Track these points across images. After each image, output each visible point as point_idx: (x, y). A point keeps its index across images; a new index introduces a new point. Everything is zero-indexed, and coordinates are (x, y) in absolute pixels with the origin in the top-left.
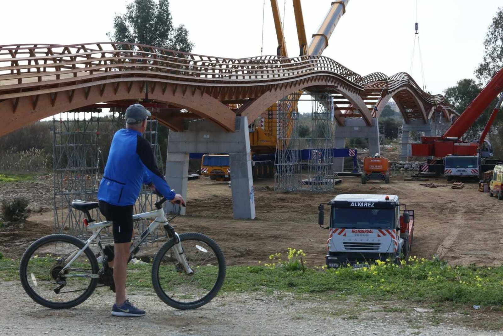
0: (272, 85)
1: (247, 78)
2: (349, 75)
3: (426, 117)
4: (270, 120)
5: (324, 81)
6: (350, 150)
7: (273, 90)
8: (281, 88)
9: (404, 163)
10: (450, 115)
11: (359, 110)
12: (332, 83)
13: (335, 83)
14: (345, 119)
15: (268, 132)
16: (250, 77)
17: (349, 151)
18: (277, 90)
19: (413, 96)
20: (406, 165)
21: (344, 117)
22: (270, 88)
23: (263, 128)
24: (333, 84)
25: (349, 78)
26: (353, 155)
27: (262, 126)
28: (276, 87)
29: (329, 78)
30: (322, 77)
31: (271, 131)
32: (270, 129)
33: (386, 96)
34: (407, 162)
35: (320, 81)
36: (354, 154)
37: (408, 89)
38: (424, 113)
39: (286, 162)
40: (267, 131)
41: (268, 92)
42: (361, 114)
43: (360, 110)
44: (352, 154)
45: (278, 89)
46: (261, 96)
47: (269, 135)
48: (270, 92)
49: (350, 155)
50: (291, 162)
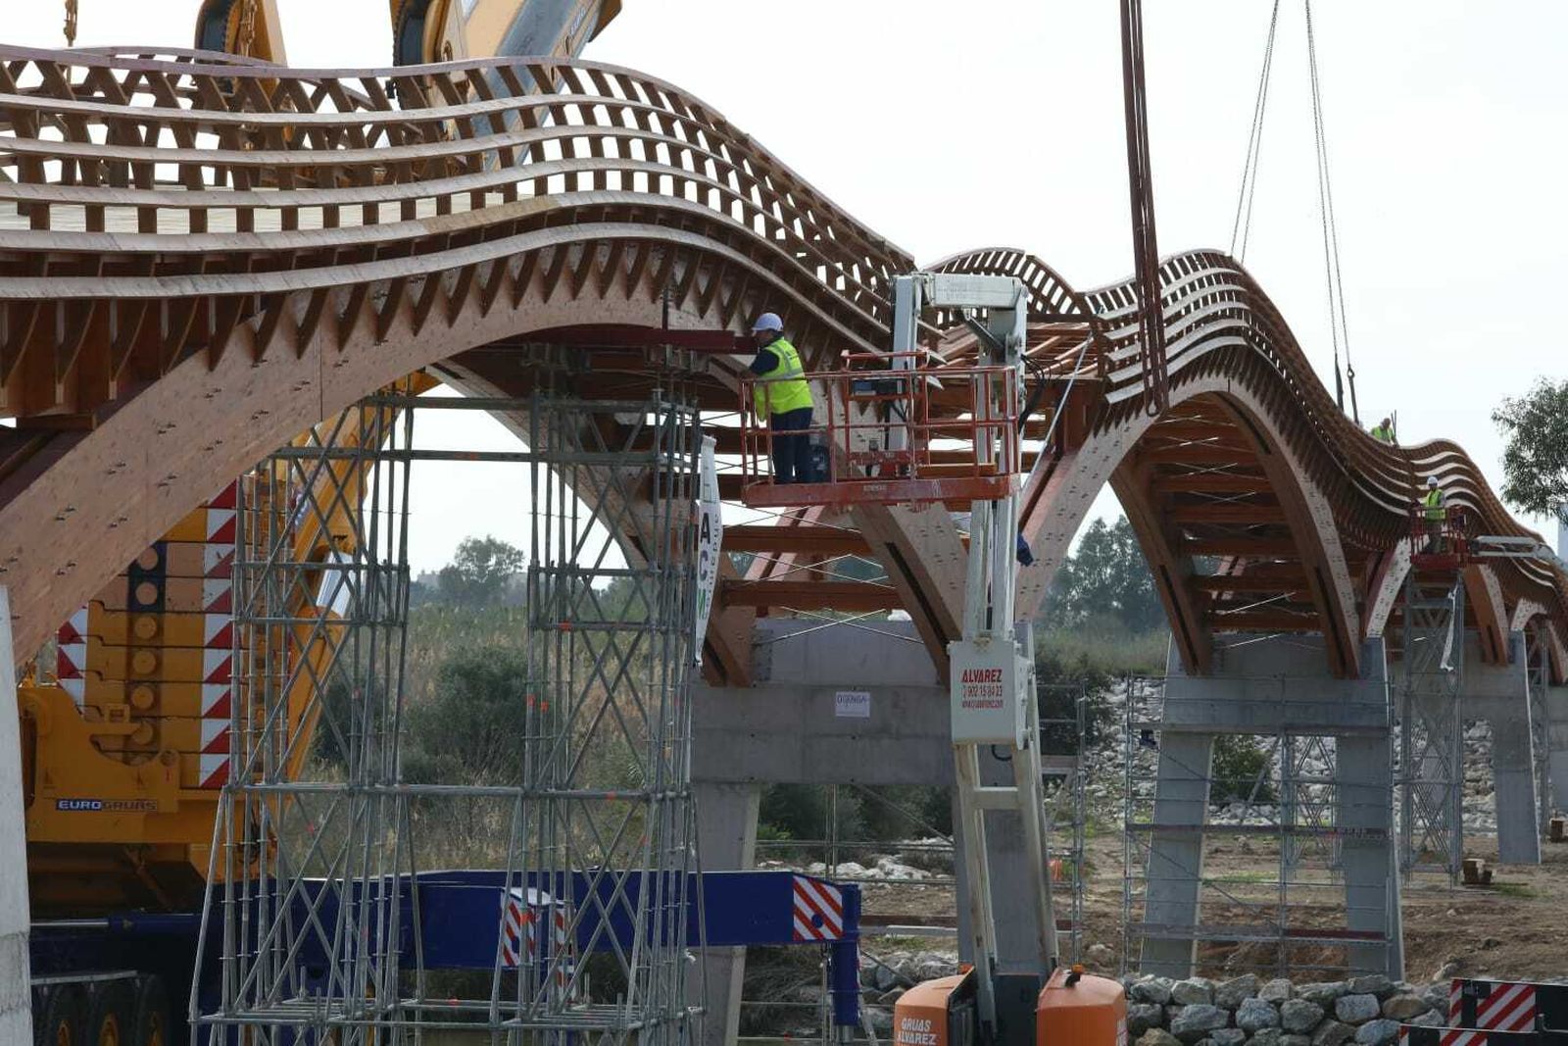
0: (227, 302)
1: (67, 223)
2: (829, 252)
3: (1351, 623)
4: (145, 626)
5: (641, 292)
6: (803, 883)
7: (235, 352)
8: (301, 339)
9: (1175, 985)
10: (1510, 610)
11: (892, 548)
12: (702, 312)
13: (725, 317)
14: (762, 624)
15: (126, 727)
16: (95, 217)
17: (798, 900)
18: (268, 354)
19: (1268, 447)
20: (1190, 1008)
21: (753, 609)
22: (213, 329)
23: (76, 688)
24: (711, 322)
25: (832, 275)
26: (826, 932)
27: (67, 670)
28: (258, 320)
29: (679, 274)
30: (629, 261)
31: (152, 715)
32: (143, 697)
33: (1090, 442)
34: (1195, 981)
35: (615, 291)
36: (838, 922)
37: (1240, 391)
38: (1344, 588)
39: (286, 992)
40: (115, 716)
41: (192, 369)
42: (905, 589)
43: (899, 555)
44: (820, 919)
45: (278, 346)
46: (126, 397)
47: (129, 752)
48: (212, 363)
49: (798, 924)
50: (338, 992)
